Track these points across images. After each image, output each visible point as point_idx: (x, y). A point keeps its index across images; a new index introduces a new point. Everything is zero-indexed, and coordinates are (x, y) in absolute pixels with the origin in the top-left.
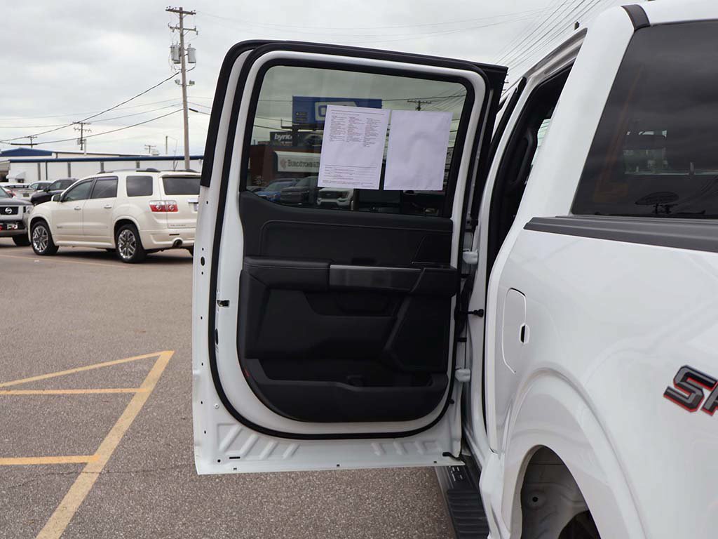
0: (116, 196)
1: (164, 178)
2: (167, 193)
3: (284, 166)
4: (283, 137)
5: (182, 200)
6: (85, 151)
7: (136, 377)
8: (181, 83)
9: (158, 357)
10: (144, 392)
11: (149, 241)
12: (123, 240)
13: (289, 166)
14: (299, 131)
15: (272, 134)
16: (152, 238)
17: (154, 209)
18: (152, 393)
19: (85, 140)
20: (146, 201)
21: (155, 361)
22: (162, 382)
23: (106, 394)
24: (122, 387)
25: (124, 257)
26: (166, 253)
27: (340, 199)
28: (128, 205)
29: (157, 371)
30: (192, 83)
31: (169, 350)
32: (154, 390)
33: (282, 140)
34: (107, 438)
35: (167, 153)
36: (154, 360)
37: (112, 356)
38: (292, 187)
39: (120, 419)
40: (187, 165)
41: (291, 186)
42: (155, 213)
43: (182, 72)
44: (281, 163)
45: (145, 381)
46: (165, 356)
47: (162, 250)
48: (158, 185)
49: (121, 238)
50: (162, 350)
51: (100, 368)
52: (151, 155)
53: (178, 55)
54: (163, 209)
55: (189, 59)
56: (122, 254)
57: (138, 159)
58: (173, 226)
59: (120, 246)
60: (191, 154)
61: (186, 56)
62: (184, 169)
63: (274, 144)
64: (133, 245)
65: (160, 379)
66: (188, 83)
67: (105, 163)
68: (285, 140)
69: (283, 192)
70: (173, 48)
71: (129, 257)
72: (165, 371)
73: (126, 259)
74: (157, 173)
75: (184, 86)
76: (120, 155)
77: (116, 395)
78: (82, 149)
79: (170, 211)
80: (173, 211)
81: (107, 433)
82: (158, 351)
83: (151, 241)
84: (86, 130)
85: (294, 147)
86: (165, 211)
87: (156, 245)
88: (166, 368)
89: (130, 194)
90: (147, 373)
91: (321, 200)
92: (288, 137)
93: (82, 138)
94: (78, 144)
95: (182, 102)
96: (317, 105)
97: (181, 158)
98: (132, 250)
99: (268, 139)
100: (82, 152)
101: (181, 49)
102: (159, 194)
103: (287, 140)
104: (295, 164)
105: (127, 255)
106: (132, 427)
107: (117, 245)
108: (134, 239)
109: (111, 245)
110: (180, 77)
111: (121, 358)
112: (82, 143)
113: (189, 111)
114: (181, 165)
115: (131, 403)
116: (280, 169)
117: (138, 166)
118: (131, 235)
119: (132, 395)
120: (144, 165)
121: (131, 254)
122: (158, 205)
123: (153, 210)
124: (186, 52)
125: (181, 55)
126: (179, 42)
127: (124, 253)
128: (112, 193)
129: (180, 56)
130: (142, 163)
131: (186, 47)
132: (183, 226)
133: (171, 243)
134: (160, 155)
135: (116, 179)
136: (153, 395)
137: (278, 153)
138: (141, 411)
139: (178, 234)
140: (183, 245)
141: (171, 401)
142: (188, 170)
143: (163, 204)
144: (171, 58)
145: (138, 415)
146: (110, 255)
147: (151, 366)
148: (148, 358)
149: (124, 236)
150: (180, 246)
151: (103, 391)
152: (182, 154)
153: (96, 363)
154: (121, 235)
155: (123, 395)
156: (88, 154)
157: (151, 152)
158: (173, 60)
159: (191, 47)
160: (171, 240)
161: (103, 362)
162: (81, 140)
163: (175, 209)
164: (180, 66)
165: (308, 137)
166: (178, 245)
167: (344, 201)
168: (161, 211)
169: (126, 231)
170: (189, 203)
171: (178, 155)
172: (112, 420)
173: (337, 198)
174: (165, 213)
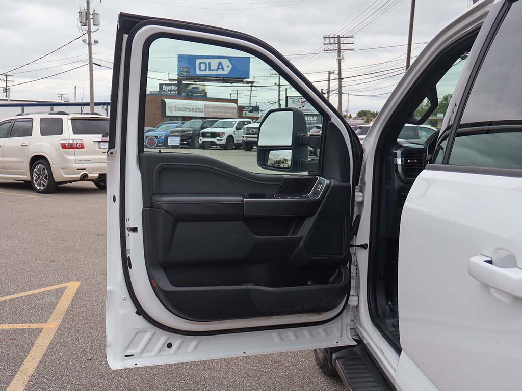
0: (31, 136)
1: (72, 119)
2: (75, 133)
3: (171, 110)
4: (170, 87)
5: (88, 139)
6: (9, 98)
7: (43, 311)
8: (87, 42)
9: (66, 287)
10: (51, 327)
11: (59, 175)
12: (37, 174)
13: (175, 111)
14: (183, 82)
15: (161, 86)
16: (62, 172)
17: (64, 146)
18: (59, 329)
19: (9, 89)
20: (56, 140)
21: (62, 293)
22: (70, 316)
23: (13, 330)
24: (30, 322)
25: (38, 188)
26: (74, 184)
27: (218, 138)
28: (40, 143)
29: (64, 303)
30: (96, 42)
31: (76, 280)
32: (61, 325)
33: (169, 90)
34: (12, 384)
35: (75, 100)
36: (61, 291)
37: (22, 287)
38: (178, 129)
39: (26, 361)
40: (92, 109)
41: (178, 127)
42: (65, 150)
43: (88, 33)
44: (169, 108)
45: (52, 315)
46: (72, 287)
47: (71, 182)
48: (67, 126)
49: (36, 172)
50: (69, 280)
51: (10, 300)
52: (62, 102)
53: (85, 19)
54: (71, 146)
55: (94, 22)
56: (36, 186)
57: (52, 105)
58: (80, 162)
59: (35, 178)
60: (95, 101)
61: (92, 20)
62: (89, 112)
63: (163, 93)
64: (46, 177)
65: (67, 312)
66: (93, 42)
67: (25, 108)
68: (171, 90)
69: (171, 132)
70: (80, 13)
71: (42, 188)
72: (72, 304)
73: (40, 189)
74: (67, 116)
75: (90, 44)
76: (37, 102)
77: (23, 330)
78: (6, 97)
79: (77, 148)
80: (80, 149)
81: (12, 377)
82: (65, 282)
83: (61, 174)
84: (10, 81)
85: (179, 96)
86: (73, 148)
87: (66, 177)
88: (73, 300)
89: (43, 133)
90: (54, 305)
91: (202, 140)
92: (173, 88)
93: (7, 87)
94: (3, 92)
95: (88, 58)
96: (198, 61)
97: (87, 104)
98: (45, 182)
99: (158, 89)
100: (7, 99)
101: (87, 14)
102: (68, 134)
103: (173, 90)
104: (180, 110)
105: (40, 186)
106: (37, 371)
107: (32, 178)
108: (47, 173)
109: (27, 177)
110: (86, 37)
111: (31, 289)
112: (6, 92)
113: (94, 65)
114: (87, 109)
115: (37, 341)
116: (168, 113)
117: (52, 110)
118: (44, 169)
119: (39, 331)
120: (56, 109)
121: (44, 186)
122: (67, 142)
123: (63, 148)
124: (91, 17)
125: (87, 18)
126: (86, 8)
127: (38, 185)
128: (28, 132)
129: (86, 20)
130: (55, 108)
131: (91, 12)
132: (88, 161)
133: (79, 176)
134: (70, 102)
135: (31, 120)
136: (59, 332)
137: (166, 100)
138: (47, 350)
139: (85, 169)
140: (89, 178)
141: (77, 339)
142: (93, 113)
143: (71, 142)
144: (79, 22)
145: (44, 356)
146: (26, 186)
147: (59, 299)
148: (56, 289)
149: (38, 170)
150: (86, 179)
151: (10, 327)
152: (88, 101)
153: (7, 295)
154: (35, 169)
155: (31, 331)
156: (11, 100)
157: (63, 99)
158: (80, 23)
159: (96, 12)
160: (79, 174)
161: (13, 294)
162: (6, 89)
163: (82, 147)
164: (86, 28)
165: (190, 87)
166: (84, 177)
167: (222, 140)
168: (70, 148)
169: (40, 165)
170: (94, 141)
171: (84, 101)
172: (18, 361)
173: (216, 137)
174: (74, 150)
